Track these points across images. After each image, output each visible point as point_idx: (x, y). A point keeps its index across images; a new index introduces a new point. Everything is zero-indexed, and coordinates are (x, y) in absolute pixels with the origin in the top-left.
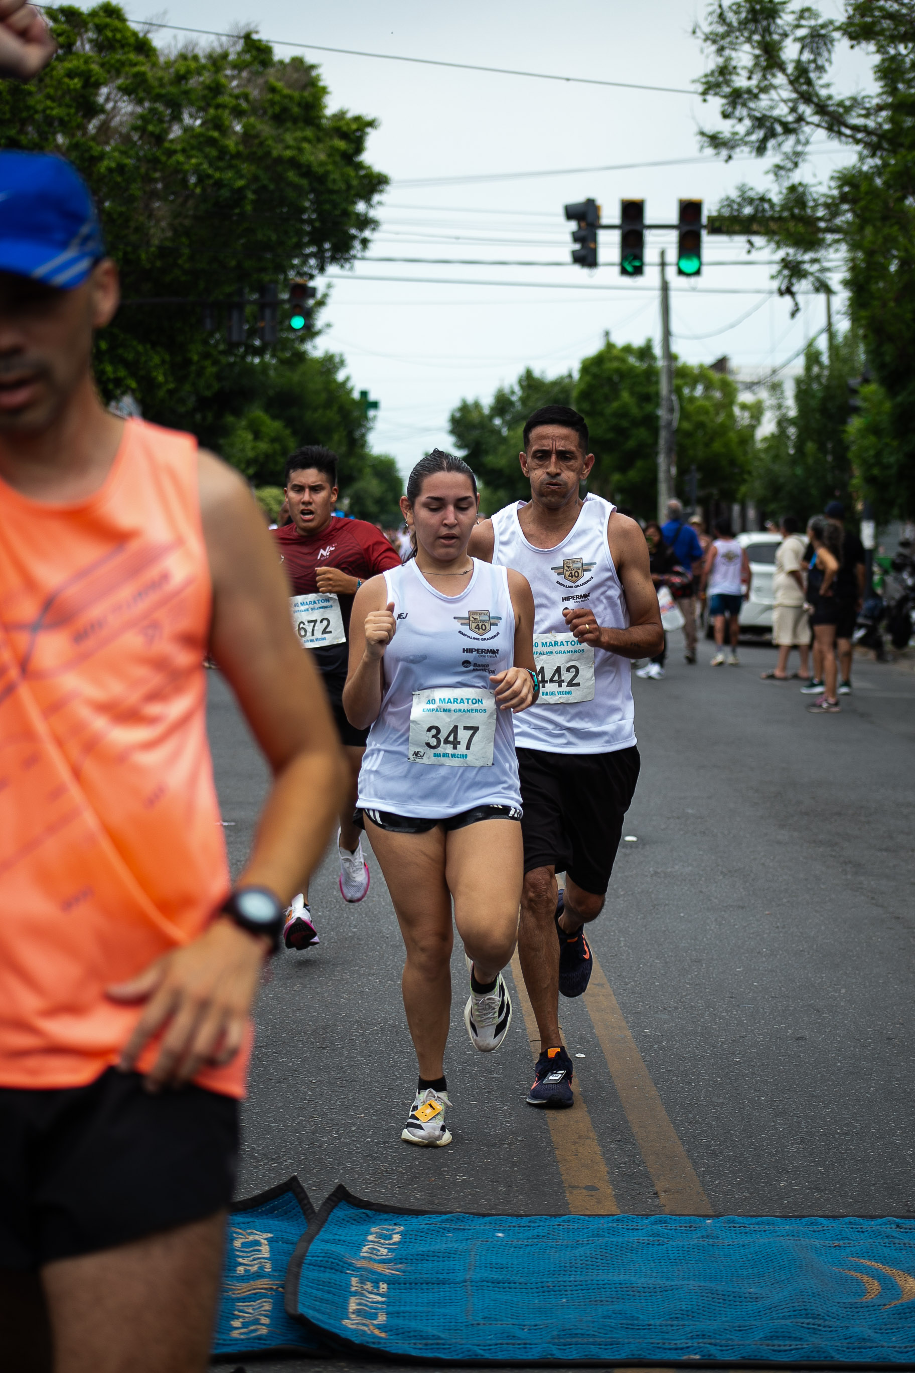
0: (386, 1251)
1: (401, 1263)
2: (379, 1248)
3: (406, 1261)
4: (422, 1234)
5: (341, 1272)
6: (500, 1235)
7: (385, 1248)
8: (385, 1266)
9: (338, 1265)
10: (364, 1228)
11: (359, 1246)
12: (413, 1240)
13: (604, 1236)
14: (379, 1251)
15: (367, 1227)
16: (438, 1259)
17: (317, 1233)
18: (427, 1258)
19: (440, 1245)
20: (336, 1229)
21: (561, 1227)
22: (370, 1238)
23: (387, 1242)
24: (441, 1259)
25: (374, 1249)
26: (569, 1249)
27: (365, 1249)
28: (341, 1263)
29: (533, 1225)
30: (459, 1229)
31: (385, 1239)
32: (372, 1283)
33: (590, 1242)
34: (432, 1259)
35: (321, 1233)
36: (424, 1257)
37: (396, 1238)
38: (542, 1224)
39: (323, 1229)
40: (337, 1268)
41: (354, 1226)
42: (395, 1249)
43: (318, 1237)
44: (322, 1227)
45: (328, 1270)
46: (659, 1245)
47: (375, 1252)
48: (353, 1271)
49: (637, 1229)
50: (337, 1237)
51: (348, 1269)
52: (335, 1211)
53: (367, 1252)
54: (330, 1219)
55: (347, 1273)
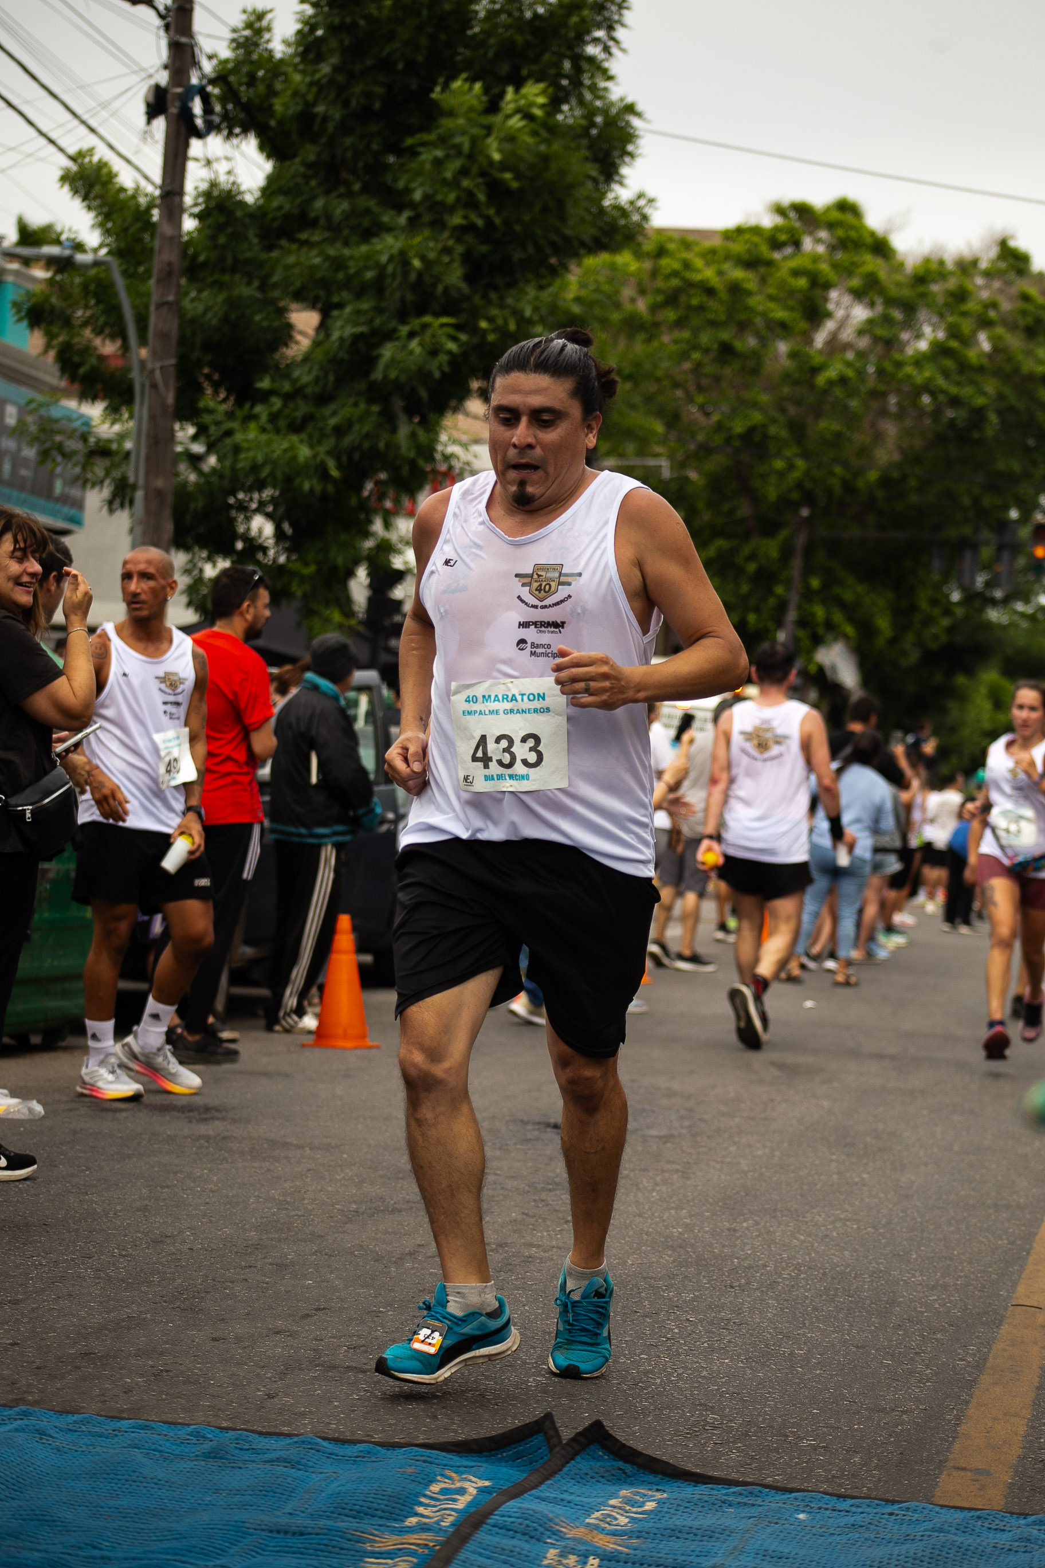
0: (627, 1520)
1: (638, 1537)
2: (618, 1516)
3: (646, 1536)
4: (688, 1505)
5: (539, 1540)
6: (802, 1516)
7: (627, 1517)
8: (613, 1539)
9: (536, 1530)
10: (613, 1488)
11: (589, 1511)
12: (672, 1511)
13: (948, 1532)
14: (616, 1519)
15: (617, 1488)
16: (694, 1538)
17: (536, 1486)
18: (679, 1535)
19: (708, 1520)
20: (569, 1485)
21: (893, 1517)
22: (612, 1502)
23: (634, 1510)
24: (699, 1538)
25: (609, 1516)
26: (892, 1544)
27: (597, 1514)
28: (541, 1529)
29: (854, 1509)
30: (745, 1504)
31: (633, 1506)
32: (579, 1556)
33: (925, 1538)
34: (686, 1536)
35: (543, 1487)
36: (675, 1533)
37: (650, 1506)
38: (868, 1510)
39: (549, 1482)
40: (533, 1534)
41: (600, 1485)
42: (640, 1520)
43: (533, 1492)
44: (547, 1479)
45: (519, 1535)
46: (1025, 1552)
47: (608, 1520)
48: (557, 1540)
49: (1003, 1530)
50: (566, 1496)
51: (550, 1538)
52: (578, 1458)
53: (596, 1519)
54: (566, 1469)
55: (546, 1543)
